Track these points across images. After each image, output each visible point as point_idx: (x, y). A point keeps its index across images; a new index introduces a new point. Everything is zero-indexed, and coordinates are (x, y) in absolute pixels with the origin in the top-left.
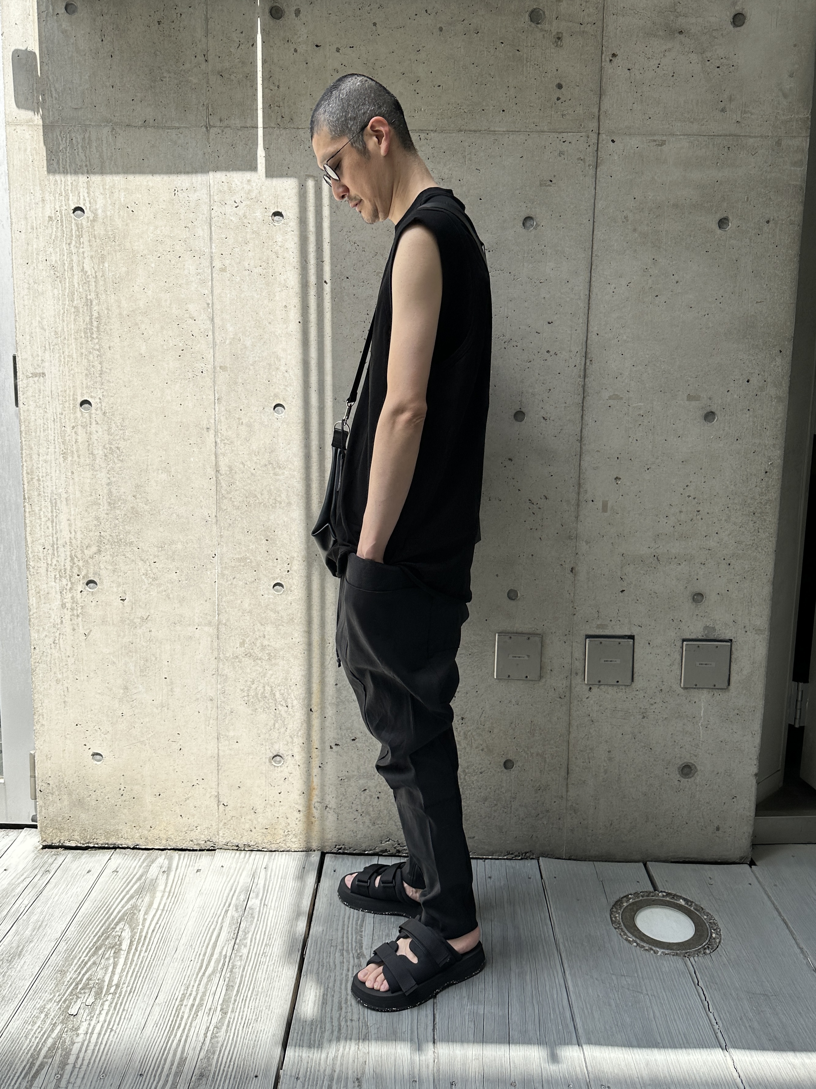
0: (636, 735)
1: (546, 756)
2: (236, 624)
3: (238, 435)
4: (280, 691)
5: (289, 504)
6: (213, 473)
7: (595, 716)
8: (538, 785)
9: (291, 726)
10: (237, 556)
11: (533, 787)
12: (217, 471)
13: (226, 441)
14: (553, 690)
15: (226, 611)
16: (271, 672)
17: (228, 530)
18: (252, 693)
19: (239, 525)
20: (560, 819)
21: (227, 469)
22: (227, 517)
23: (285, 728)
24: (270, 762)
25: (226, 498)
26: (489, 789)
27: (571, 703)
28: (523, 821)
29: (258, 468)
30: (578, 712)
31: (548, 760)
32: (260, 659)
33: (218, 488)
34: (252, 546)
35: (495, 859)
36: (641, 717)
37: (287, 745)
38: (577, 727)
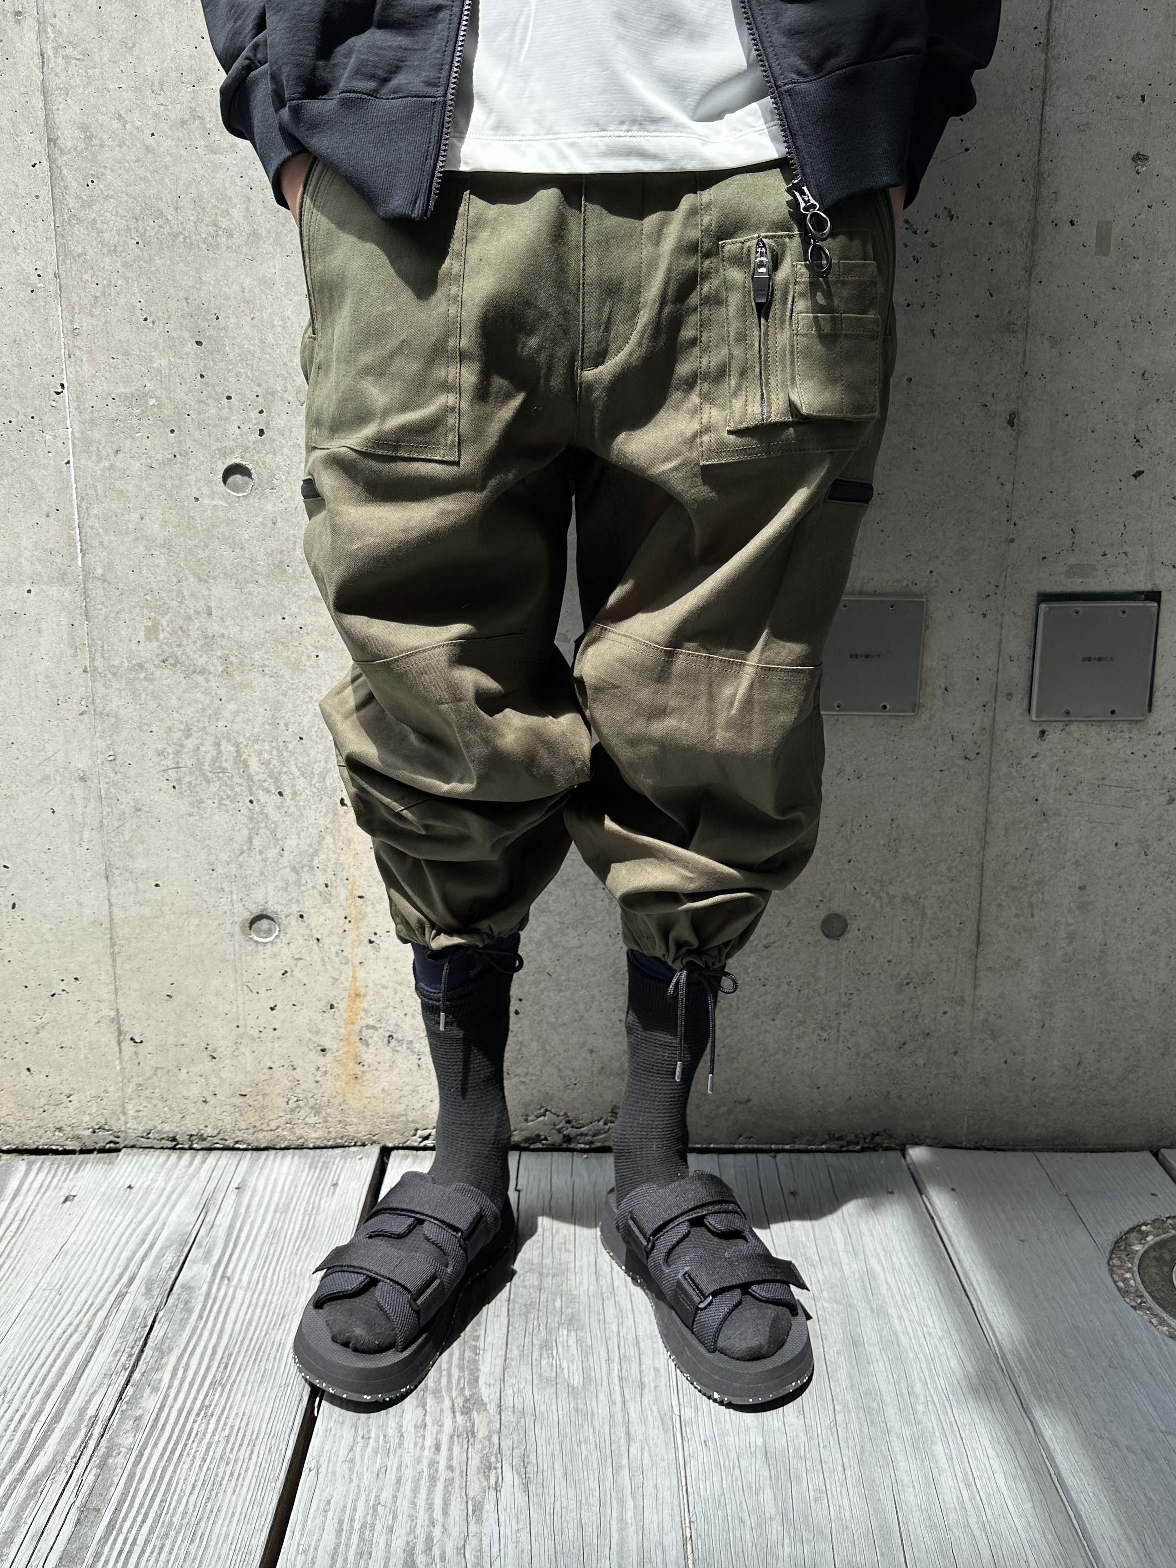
0: (1148, 847)
1: (927, 903)
2: (132, 577)
3: (101, 31)
4: (260, 754)
5: (254, 236)
6: (39, 148)
7: (1051, 801)
8: (904, 972)
9: (294, 843)
10: (122, 389)
11: (892, 977)
12: (50, 140)
13: (69, 50)
14: (949, 738)
15: (101, 543)
16: (232, 706)
17: (92, 315)
18: (188, 761)
19: (122, 301)
20: (956, 1053)
21: (77, 133)
22: (86, 277)
23: (278, 849)
24: (244, 933)
25: (79, 221)
26: (784, 986)
27: (991, 770)
28: (867, 1061)
29: (162, 131)
30: (1008, 794)
31: (929, 913)
32: (202, 672)
33: (57, 190)
34: (161, 362)
35: (799, 1151)
36: (1165, 799)
37: (285, 889)
38: (1006, 830)
